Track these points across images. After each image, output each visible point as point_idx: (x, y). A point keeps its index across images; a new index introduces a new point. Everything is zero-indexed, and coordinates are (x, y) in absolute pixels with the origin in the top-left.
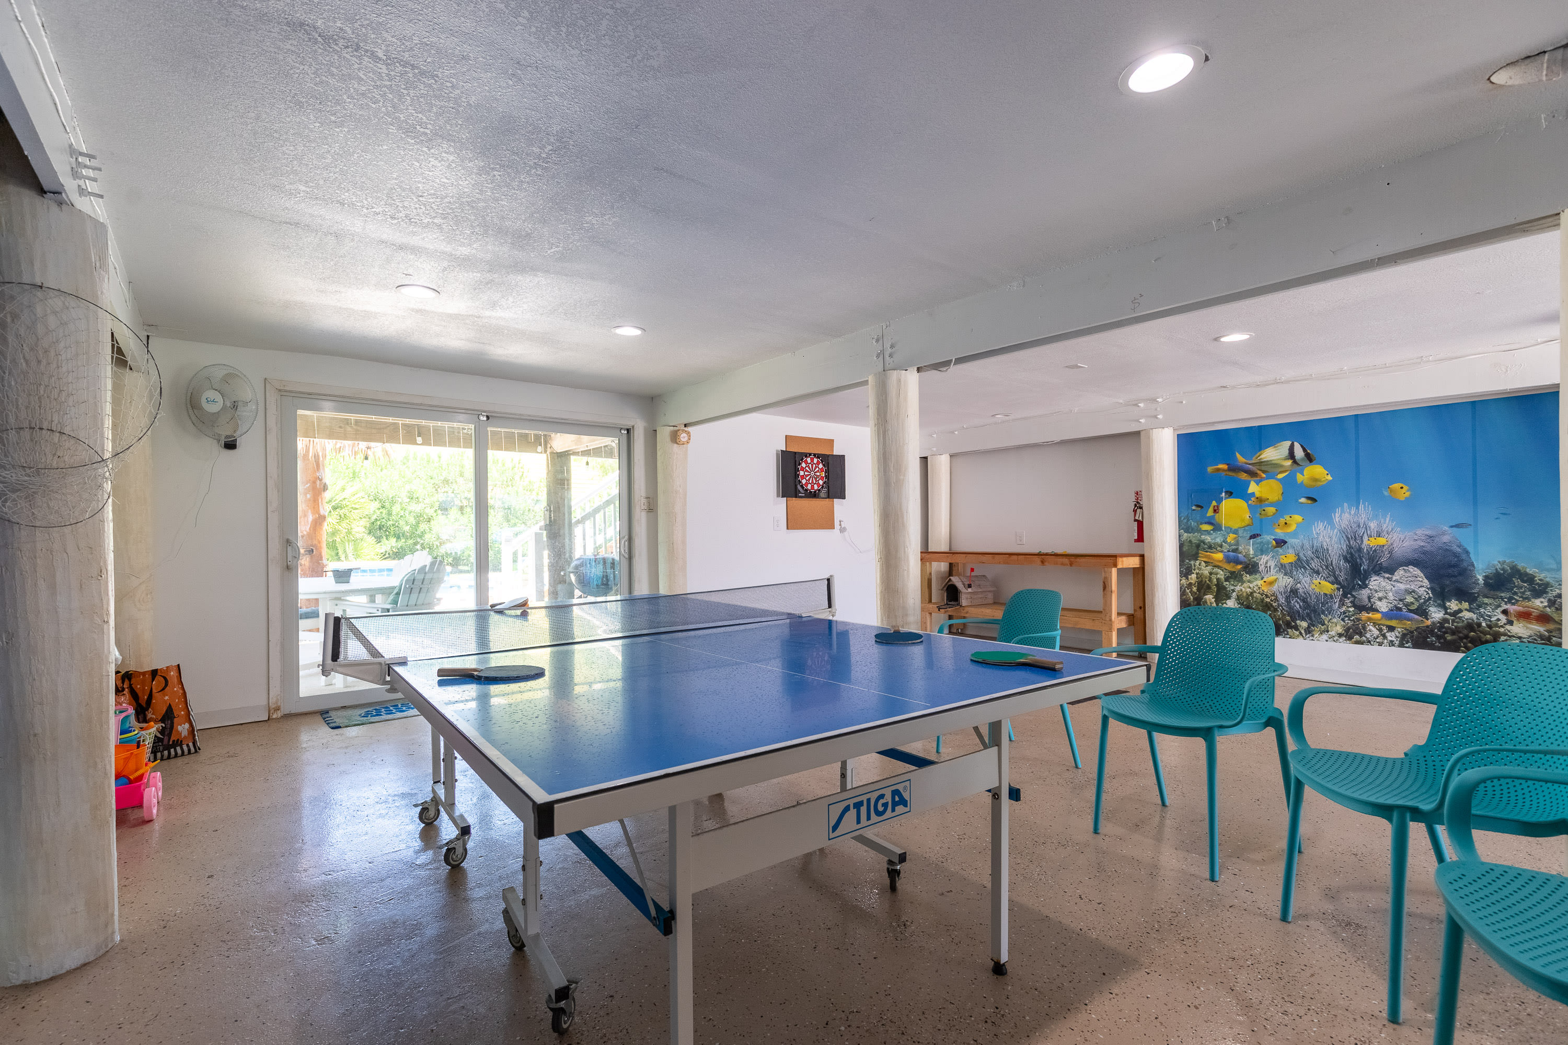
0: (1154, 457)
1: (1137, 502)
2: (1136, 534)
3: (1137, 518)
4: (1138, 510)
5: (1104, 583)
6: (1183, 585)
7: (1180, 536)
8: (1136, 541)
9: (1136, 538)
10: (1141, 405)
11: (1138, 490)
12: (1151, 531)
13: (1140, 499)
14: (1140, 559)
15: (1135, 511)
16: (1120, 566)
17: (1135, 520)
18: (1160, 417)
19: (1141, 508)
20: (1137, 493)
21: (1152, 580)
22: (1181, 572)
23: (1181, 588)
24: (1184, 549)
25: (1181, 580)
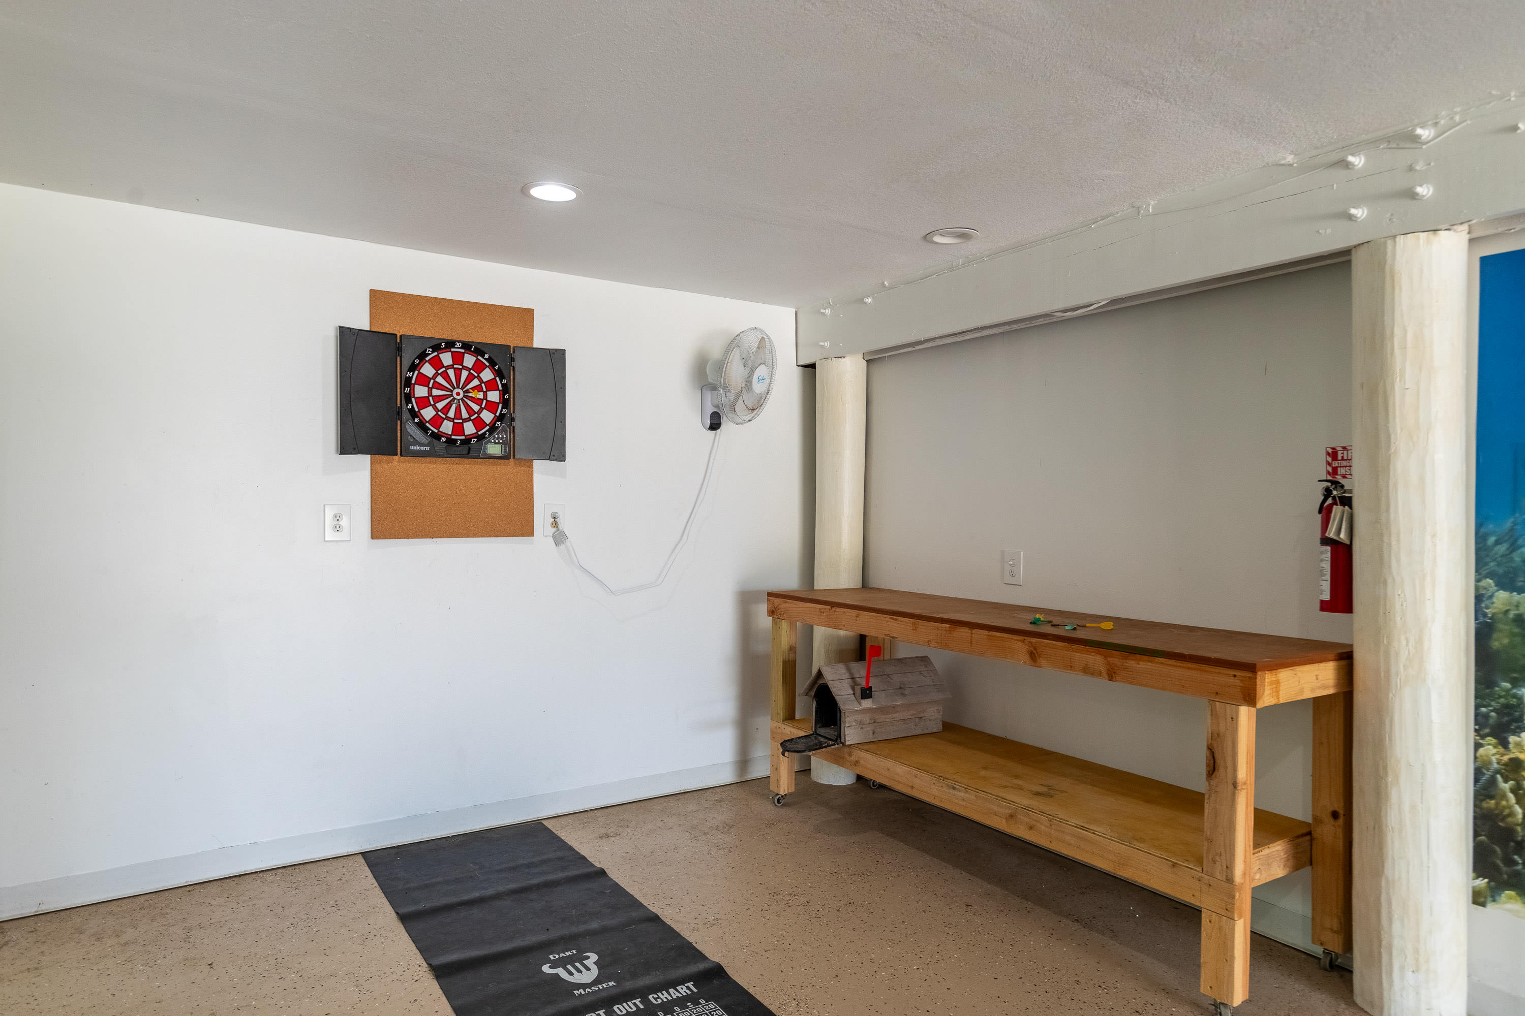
0: (1397, 331)
1: (1335, 483)
2: (1326, 586)
3: (1331, 534)
4: (1337, 510)
5: (1211, 750)
6: (1487, 764)
7: (1479, 598)
8: (1325, 606)
9: (1326, 596)
10: (1357, 161)
11: (1338, 444)
12: (1381, 580)
13: (1341, 471)
14: (1339, 670)
15: (1325, 512)
16: (1266, 699)
17: (1325, 541)
18: (1424, 191)
19: (1347, 502)
20: (1334, 454)
21: (1380, 746)
22: (1481, 721)
23: (1478, 773)
24: (1495, 644)
25: (1477, 746)
